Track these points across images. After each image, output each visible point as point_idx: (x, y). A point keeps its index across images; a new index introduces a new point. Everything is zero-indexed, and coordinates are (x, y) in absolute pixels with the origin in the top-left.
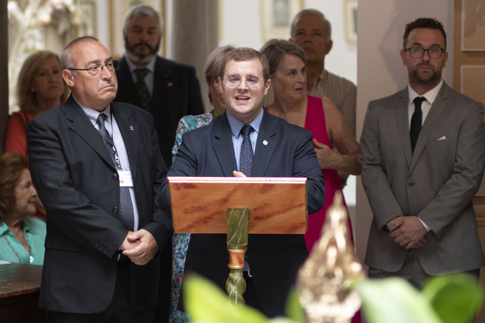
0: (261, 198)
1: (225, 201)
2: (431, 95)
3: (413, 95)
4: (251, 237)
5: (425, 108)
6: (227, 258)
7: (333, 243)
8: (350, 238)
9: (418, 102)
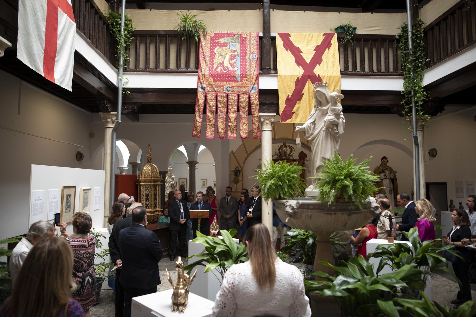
0: (203, 213)
1: (197, 214)
2: (229, 197)
3: (227, 197)
4: (201, 219)
5: (229, 199)
6: (198, 222)
7: (215, 222)
8: (217, 221)
9: (228, 198)
